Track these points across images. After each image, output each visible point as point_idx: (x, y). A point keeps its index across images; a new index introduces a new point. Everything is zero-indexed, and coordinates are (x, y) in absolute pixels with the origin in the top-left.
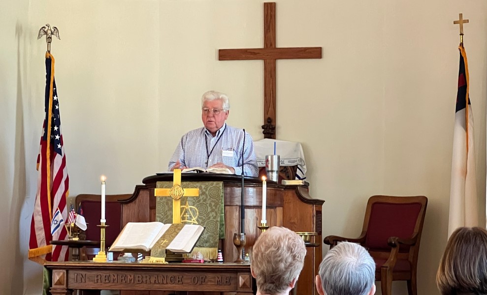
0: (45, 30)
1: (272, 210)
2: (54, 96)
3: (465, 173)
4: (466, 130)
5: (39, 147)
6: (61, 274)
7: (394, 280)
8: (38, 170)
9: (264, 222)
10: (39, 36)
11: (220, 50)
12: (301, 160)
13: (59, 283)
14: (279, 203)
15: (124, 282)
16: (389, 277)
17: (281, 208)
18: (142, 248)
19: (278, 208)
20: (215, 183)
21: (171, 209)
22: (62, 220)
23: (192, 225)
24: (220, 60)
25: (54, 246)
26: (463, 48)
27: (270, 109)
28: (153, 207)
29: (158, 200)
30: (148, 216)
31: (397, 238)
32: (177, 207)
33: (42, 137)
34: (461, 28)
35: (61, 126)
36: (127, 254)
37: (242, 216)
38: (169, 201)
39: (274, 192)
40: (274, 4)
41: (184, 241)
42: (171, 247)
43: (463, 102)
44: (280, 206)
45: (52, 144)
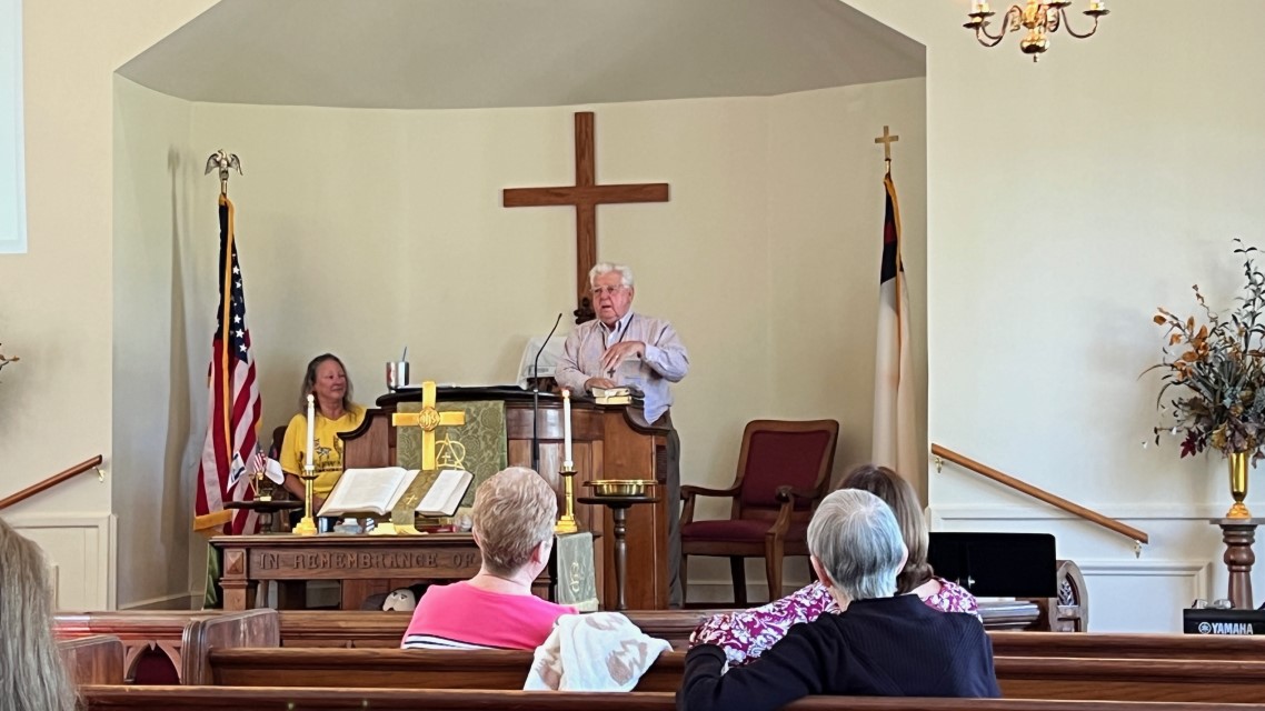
0: (218, 159)
1: (586, 445)
2: (233, 266)
3: (896, 380)
4: (898, 312)
5: (212, 350)
6: (238, 555)
7: (786, 554)
8: (209, 386)
9: (569, 465)
10: (208, 170)
11: (505, 191)
13: (235, 570)
14: (597, 434)
15: (341, 565)
16: (779, 549)
17: (601, 442)
18: (376, 511)
19: (594, 442)
20: (491, 403)
21: (420, 447)
22: (242, 469)
23: (454, 471)
24: (505, 205)
25: (235, 512)
26: (891, 181)
28: (392, 445)
29: (400, 432)
30: (386, 458)
31: (790, 488)
32: (429, 443)
33: (215, 335)
34: (887, 149)
35: (245, 317)
36: (349, 521)
37: (536, 456)
38: (416, 432)
39: (587, 416)
40: (592, 114)
41: (442, 498)
42: (424, 507)
43: (890, 268)
44: (597, 439)
45: (231, 345)
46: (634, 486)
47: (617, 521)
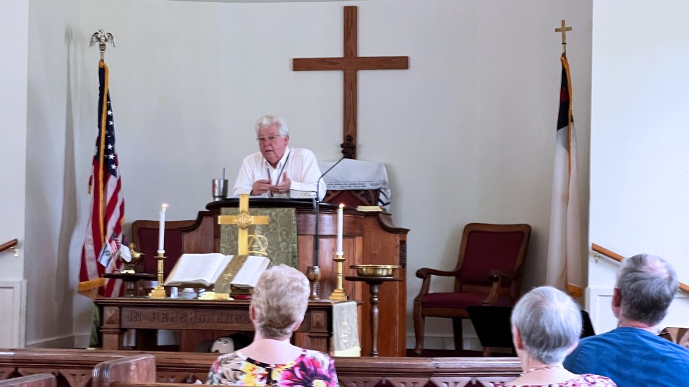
0: (99, 36)
1: (351, 240)
2: (107, 110)
3: (566, 199)
4: (568, 147)
5: (91, 167)
6: (114, 311)
8: (89, 193)
9: (340, 254)
10: (92, 43)
11: (294, 59)
12: (384, 183)
13: (111, 322)
14: (359, 232)
15: (184, 320)
17: (361, 238)
18: (203, 283)
19: (357, 238)
20: (286, 209)
21: (237, 239)
23: (260, 257)
24: (294, 70)
25: (107, 280)
26: (566, 58)
27: (350, 126)
28: (217, 235)
29: (223, 228)
30: (212, 246)
32: (243, 237)
33: (94, 157)
34: (564, 37)
35: (116, 145)
36: (188, 289)
37: (316, 247)
38: (234, 229)
39: (353, 219)
40: (356, 8)
41: (249, 275)
42: (236, 281)
43: (564, 119)
44: (359, 235)
45: (105, 164)
46: (385, 270)
47: (372, 293)
